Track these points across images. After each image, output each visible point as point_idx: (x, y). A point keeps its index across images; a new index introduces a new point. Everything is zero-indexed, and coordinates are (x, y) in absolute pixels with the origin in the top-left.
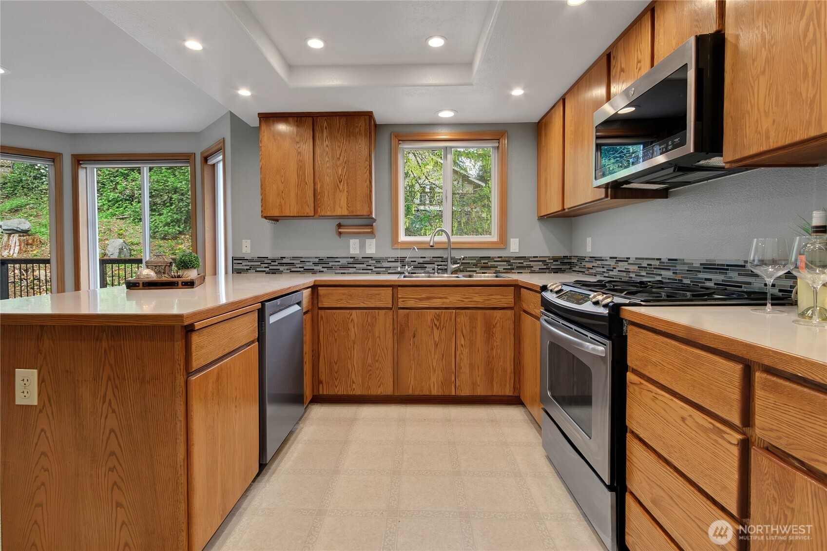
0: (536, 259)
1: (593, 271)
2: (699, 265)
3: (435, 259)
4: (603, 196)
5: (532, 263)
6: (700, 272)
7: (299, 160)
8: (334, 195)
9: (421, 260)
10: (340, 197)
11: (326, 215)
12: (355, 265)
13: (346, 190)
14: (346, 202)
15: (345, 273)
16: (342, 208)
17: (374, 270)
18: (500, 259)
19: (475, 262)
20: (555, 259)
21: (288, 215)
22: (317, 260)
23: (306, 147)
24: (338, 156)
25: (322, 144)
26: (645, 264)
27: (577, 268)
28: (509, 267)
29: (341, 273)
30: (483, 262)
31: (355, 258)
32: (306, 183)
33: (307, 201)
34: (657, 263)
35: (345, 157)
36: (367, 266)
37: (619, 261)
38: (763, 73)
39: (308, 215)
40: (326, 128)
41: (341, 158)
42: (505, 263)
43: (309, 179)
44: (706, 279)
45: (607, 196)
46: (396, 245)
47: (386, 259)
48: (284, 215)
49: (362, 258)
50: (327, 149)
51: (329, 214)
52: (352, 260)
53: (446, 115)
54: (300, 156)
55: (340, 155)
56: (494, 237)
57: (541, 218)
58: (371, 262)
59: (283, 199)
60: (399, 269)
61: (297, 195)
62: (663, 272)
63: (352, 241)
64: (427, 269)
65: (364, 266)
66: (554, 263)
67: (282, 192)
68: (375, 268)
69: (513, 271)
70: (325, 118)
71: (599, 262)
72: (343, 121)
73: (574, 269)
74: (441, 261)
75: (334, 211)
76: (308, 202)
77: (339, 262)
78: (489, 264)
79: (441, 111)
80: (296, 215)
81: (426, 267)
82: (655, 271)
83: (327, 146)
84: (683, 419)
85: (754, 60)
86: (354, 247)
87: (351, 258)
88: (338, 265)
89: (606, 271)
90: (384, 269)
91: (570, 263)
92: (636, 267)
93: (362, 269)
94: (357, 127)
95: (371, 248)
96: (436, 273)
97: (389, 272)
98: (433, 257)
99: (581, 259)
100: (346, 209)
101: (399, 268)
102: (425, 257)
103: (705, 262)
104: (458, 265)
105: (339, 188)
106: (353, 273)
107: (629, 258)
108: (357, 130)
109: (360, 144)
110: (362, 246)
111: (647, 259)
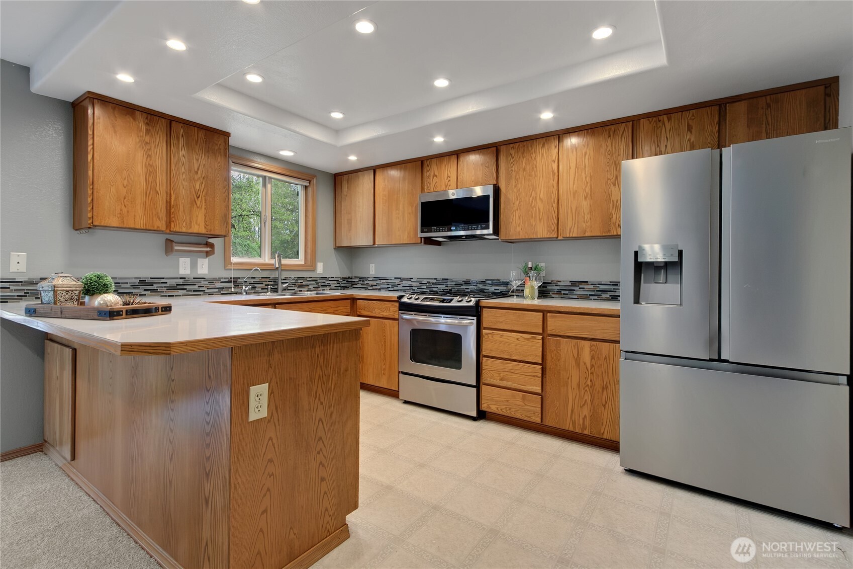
0: (332, 279)
1: (378, 287)
2: (462, 282)
3: (263, 280)
4: (420, 242)
5: (330, 282)
6: (462, 285)
7: (149, 164)
8: (191, 211)
9: (252, 281)
10: (197, 214)
11: (180, 230)
12: (185, 287)
13: (204, 207)
14: (204, 219)
15: (173, 296)
16: (199, 225)
17: (207, 291)
18: (310, 279)
19: (294, 281)
20: (344, 279)
21: (132, 226)
22: (137, 282)
23: (159, 151)
24: (196, 170)
25: (178, 153)
26: (425, 281)
27: (359, 285)
28: (317, 286)
29: (169, 296)
30: (299, 281)
31: (185, 278)
32: (157, 192)
33: (158, 213)
34: (435, 281)
35: (204, 173)
36: (199, 287)
37: (402, 280)
38: (517, 210)
39: (159, 229)
40: (183, 136)
41: (199, 172)
42: (314, 282)
43: (162, 189)
44: (466, 289)
45: (421, 242)
46: (229, 266)
47: (219, 280)
48: (125, 226)
49: (194, 278)
50: (184, 159)
51: (184, 230)
52: (182, 280)
53: (286, 154)
54: (150, 160)
55: (198, 169)
56: (300, 260)
57: (339, 249)
58: (203, 282)
59: (125, 207)
60: (233, 290)
61: (145, 204)
62: (438, 286)
63: (182, 260)
64: (257, 289)
65: (196, 287)
66: (343, 282)
67: (125, 198)
68: (208, 289)
69: (319, 289)
70: (182, 125)
71: (382, 281)
72: (202, 134)
73: (354, 286)
74: (269, 281)
75: (191, 227)
76: (160, 214)
77: (166, 283)
78: (304, 283)
79: (282, 150)
80: (143, 228)
81: (256, 287)
82: (433, 286)
83: (183, 156)
84: (517, 339)
85: (513, 204)
86: (184, 267)
87: (181, 278)
88: (164, 287)
89: (391, 286)
90: (217, 290)
91: (351, 282)
92: (418, 284)
93: (194, 291)
94: (217, 145)
95: (204, 267)
96: (269, 292)
97: (222, 293)
98: (262, 278)
99: (362, 279)
100: (204, 227)
101: (233, 288)
102: (255, 278)
103: (465, 280)
104: (287, 284)
105: (196, 204)
106: (183, 295)
107: (412, 278)
108: (216, 148)
109: (219, 163)
110: (194, 266)
111: (426, 279)
